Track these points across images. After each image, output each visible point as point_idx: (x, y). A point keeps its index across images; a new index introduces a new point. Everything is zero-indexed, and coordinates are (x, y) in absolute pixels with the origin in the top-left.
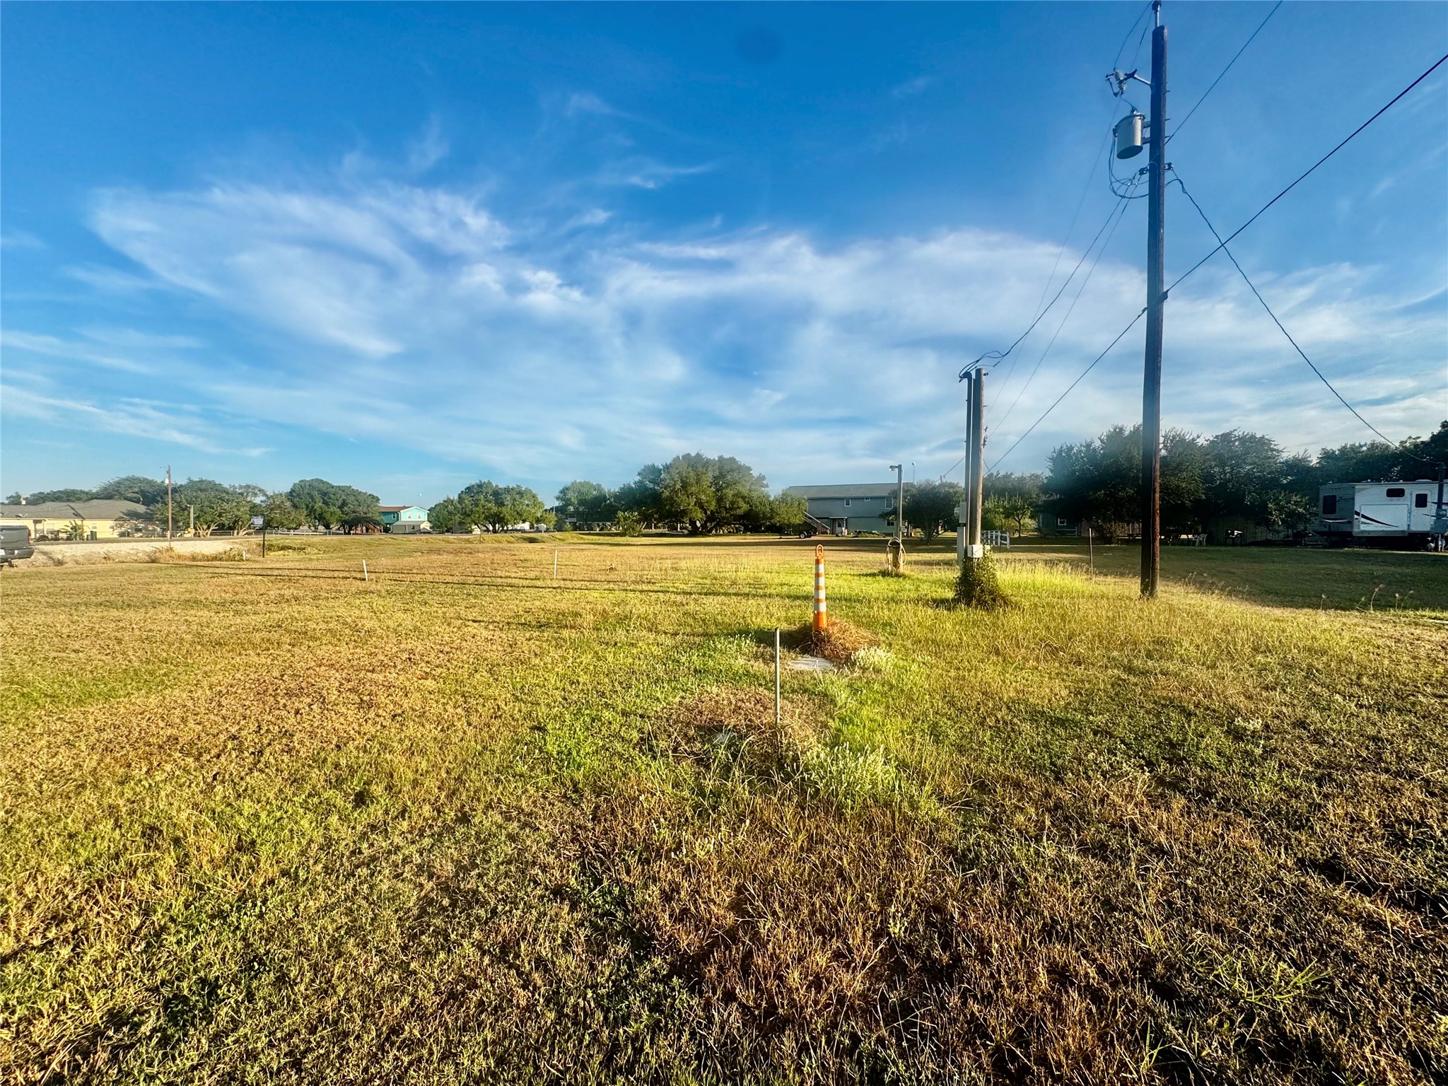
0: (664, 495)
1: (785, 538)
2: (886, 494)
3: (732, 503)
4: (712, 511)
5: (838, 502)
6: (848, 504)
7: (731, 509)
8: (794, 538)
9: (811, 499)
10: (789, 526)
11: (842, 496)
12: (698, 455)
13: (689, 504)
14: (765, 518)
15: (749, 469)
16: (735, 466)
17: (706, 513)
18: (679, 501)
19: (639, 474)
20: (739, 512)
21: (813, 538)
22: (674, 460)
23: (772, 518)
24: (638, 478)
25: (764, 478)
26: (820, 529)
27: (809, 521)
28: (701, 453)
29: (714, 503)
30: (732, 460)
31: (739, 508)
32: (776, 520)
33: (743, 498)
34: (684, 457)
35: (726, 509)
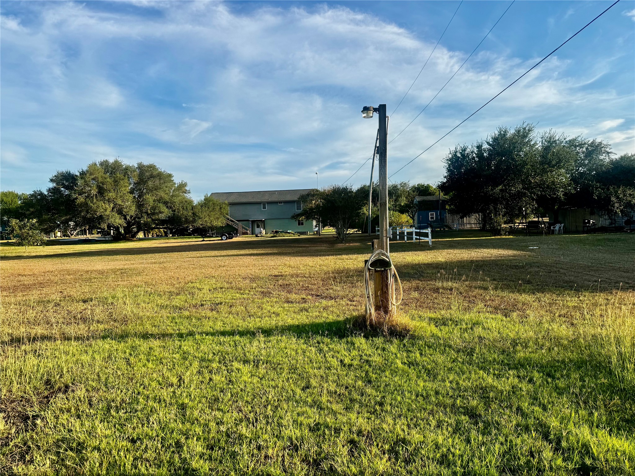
0: (78, 201)
1: (208, 241)
2: (296, 199)
3: (154, 208)
4: (131, 217)
5: (257, 206)
6: (264, 208)
7: (153, 214)
8: (216, 240)
9: (232, 204)
10: (212, 228)
11: (259, 200)
12: (116, 162)
13: (106, 210)
14: (187, 221)
15: (170, 176)
16: (155, 173)
17: (125, 219)
18: (94, 207)
19: (52, 180)
20: (162, 216)
21: (235, 239)
22: (90, 167)
23: (194, 221)
24: (52, 185)
25: (185, 185)
26: (240, 230)
27: (230, 223)
28: (119, 159)
29: (133, 208)
30: (152, 167)
31: (161, 212)
32: (199, 223)
33: (166, 203)
34: (102, 164)
35: (148, 214)
